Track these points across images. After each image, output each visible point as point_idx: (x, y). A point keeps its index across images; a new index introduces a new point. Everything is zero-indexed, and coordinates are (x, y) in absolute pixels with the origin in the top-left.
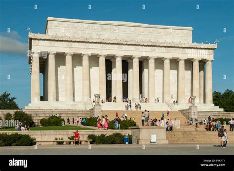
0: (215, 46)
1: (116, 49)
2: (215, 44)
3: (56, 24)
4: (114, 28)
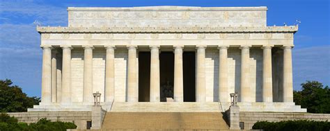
0: (295, 28)
1: (150, 38)
2: (295, 25)
3: (78, 14)
4: (154, 14)
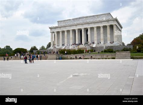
3: (60, 22)
4: (78, 19)
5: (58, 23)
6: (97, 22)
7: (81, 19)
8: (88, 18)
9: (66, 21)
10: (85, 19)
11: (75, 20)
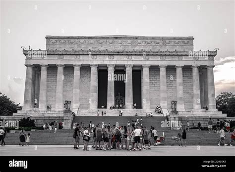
0: (215, 53)
3: (54, 40)
4: (111, 41)
5: (47, 42)
6: (169, 55)
7: (120, 41)
8: (139, 41)
9: (72, 40)
10: (129, 41)
11: (101, 41)
